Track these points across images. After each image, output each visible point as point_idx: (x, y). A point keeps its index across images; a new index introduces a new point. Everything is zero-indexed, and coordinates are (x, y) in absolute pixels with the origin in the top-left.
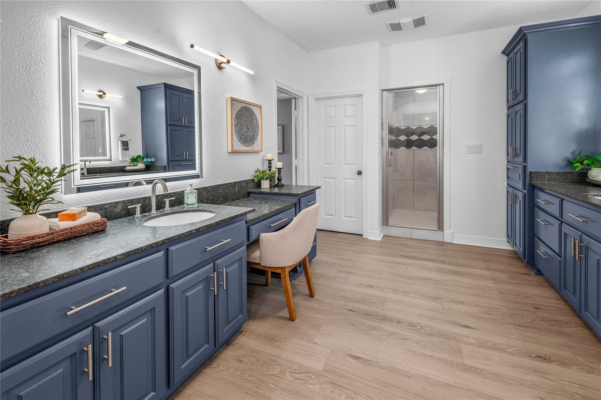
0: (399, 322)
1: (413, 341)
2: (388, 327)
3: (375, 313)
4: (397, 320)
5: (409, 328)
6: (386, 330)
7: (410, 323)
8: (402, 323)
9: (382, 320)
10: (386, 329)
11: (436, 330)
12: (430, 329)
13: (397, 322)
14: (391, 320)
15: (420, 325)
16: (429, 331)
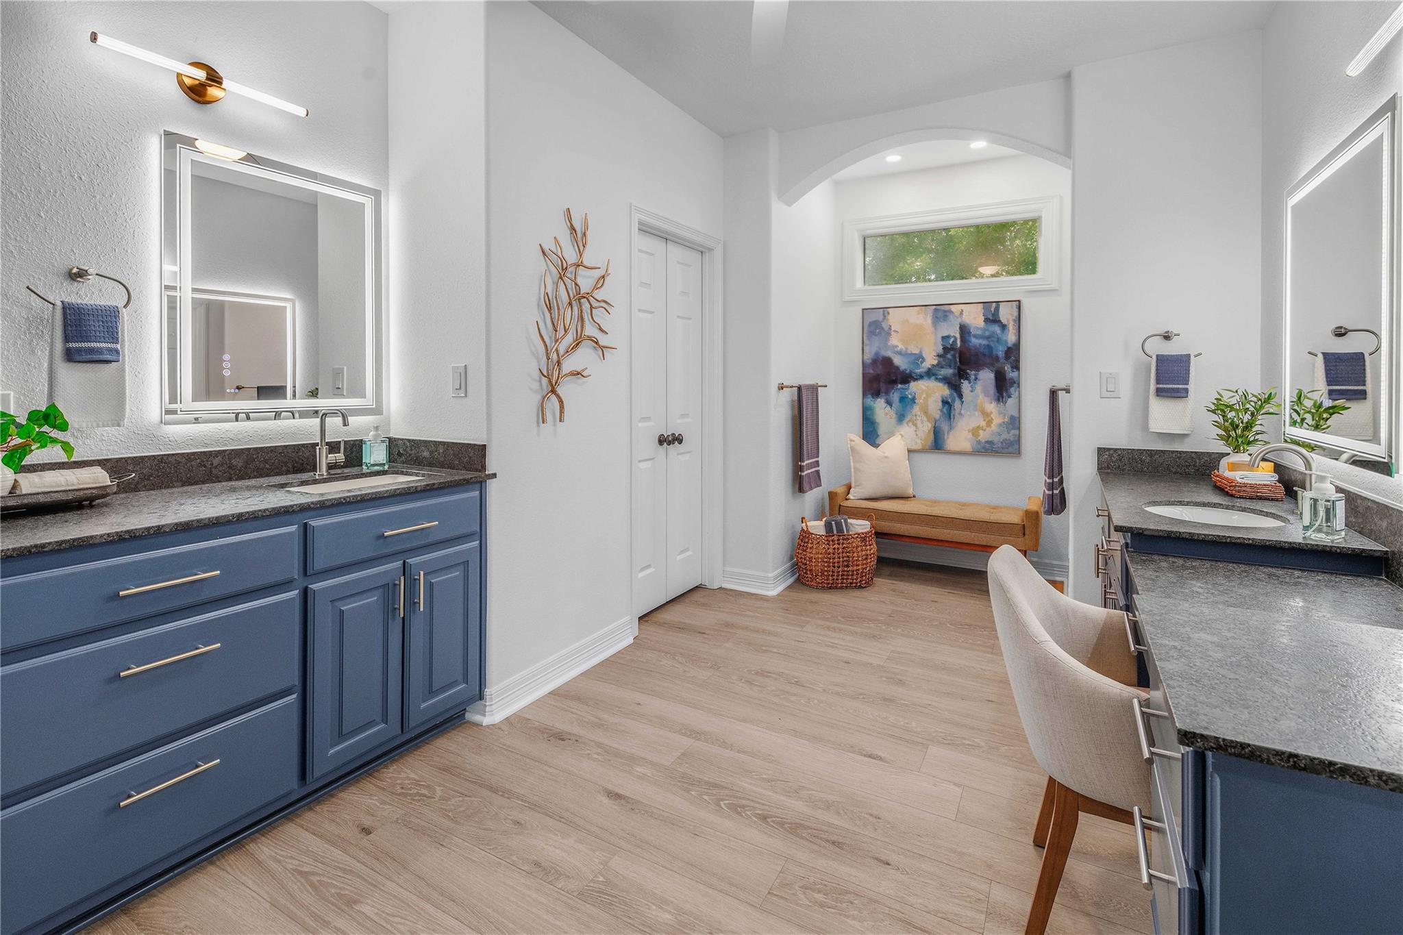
0: (764, 818)
1: (757, 777)
2: (797, 808)
3: (816, 848)
4: (766, 822)
5: (744, 802)
6: (803, 801)
7: (739, 814)
8: (756, 815)
9: (803, 826)
10: (802, 803)
11: (693, 793)
12: (704, 797)
13: (769, 818)
14: (782, 824)
15: (720, 806)
16: (710, 791)
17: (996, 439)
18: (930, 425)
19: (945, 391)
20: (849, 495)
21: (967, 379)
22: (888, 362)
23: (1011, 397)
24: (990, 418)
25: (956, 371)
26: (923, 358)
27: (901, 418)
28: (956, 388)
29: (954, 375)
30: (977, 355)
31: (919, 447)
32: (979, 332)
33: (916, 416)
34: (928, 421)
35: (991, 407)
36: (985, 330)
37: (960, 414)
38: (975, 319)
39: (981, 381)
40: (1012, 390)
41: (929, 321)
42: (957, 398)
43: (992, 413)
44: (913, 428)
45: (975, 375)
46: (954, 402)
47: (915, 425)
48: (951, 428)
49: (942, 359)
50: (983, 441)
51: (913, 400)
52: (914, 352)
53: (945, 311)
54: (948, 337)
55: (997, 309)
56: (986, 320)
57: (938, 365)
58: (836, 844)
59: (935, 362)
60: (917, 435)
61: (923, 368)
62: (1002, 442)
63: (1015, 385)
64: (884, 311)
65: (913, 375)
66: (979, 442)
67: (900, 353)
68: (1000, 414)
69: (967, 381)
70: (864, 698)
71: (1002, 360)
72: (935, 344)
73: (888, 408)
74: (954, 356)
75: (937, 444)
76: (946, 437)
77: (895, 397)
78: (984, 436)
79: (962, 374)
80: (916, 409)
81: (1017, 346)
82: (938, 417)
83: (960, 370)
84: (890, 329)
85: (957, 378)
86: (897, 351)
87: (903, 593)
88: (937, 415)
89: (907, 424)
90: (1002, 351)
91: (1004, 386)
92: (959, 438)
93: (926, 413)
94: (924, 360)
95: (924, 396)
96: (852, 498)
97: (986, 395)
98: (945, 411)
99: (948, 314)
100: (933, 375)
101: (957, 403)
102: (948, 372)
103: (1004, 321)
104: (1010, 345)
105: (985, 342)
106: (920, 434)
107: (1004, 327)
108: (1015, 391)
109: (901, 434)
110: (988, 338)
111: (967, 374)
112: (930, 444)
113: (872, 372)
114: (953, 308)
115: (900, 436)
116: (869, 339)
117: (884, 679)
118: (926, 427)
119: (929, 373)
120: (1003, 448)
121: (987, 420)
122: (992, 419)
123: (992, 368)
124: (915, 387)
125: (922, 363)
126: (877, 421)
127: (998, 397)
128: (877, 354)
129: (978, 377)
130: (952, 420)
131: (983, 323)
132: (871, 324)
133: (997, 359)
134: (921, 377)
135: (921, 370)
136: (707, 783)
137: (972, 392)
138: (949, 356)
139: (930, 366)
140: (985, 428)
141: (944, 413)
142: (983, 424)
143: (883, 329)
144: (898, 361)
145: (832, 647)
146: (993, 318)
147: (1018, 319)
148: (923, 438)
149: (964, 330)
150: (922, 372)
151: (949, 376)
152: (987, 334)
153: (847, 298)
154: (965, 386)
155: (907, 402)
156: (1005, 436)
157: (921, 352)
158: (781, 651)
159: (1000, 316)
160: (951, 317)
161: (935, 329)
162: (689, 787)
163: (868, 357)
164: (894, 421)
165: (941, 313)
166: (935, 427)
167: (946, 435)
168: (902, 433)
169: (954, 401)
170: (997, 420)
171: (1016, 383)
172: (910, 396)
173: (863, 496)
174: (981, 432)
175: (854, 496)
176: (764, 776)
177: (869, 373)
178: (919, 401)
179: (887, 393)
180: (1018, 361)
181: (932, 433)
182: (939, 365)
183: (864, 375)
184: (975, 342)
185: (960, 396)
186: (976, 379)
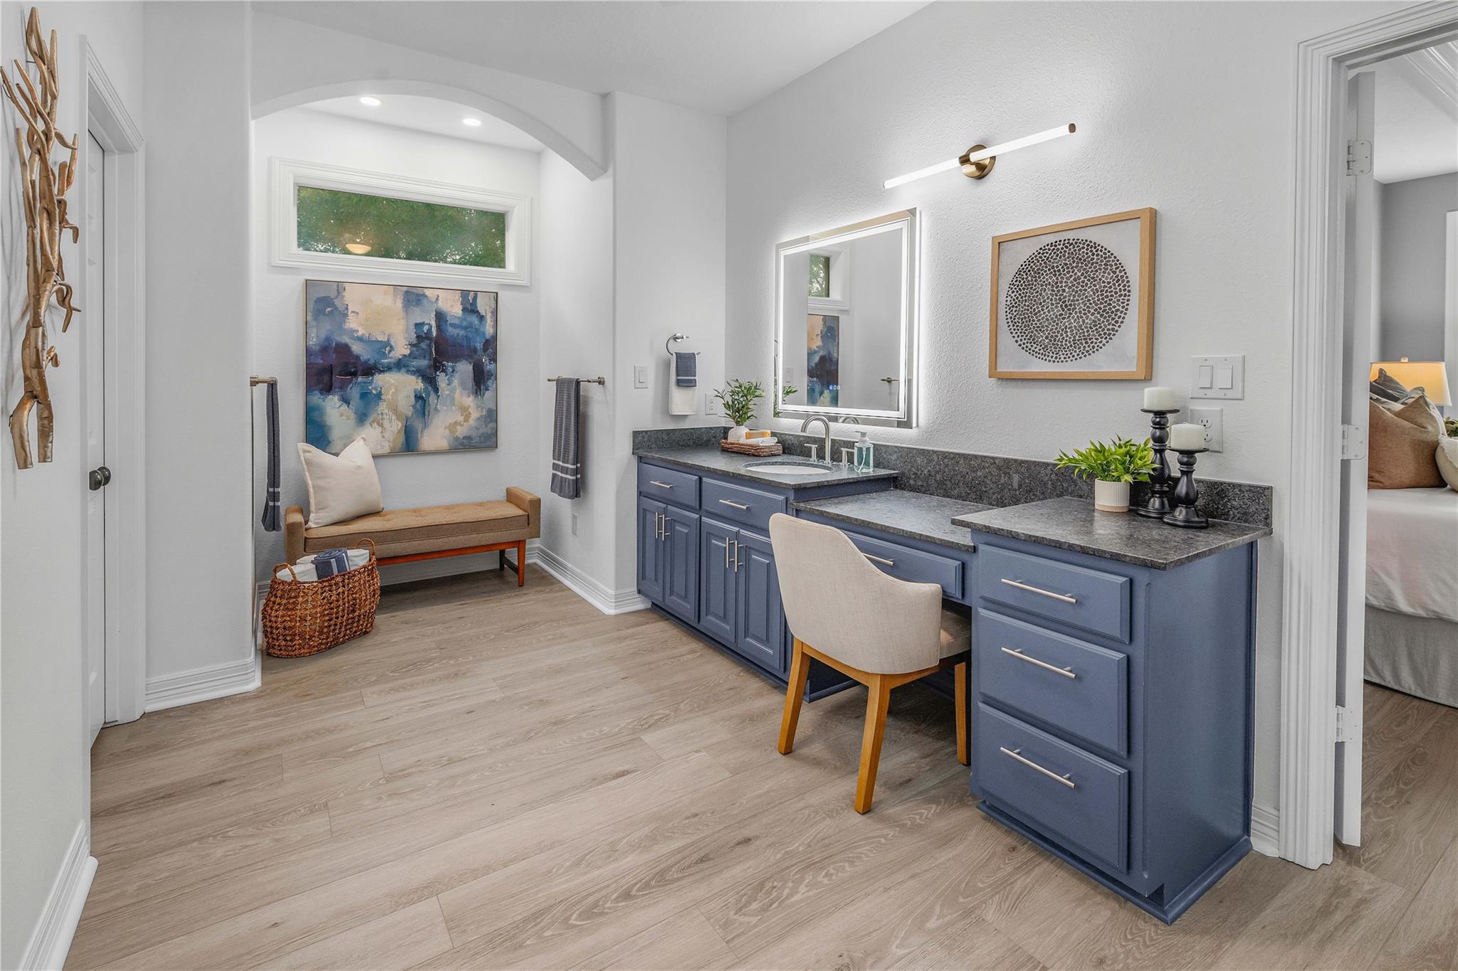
0: (627, 895)
1: (562, 871)
2: (633, 863)
3: (698, 876)
4: (635, 897)
5: (592, 899)
6: (632, 853)
7: (602, 914)
8: (617, 900)
9: (664, 871)
11: (528, 942)
12: (546, 934)
13: (630, 892)
14: (647, 885)
15: (575, 926)
16: (542, 924)
17: (474, 434)
18: (400, 424)
19: (419, 384)
20: (309, 523)
21: (443, 371)
22: (344, 349)
23: (488, 390)
24: (468, 413)
25: (432, 362)
26: (391, 347)
27: (362, 418)
28: (431, 381)
29: (430, 367)
30: (455, 346)
31: (387, 450)
32: (456, 321)
33: (382, 414)
34: (398, 419)
35: (469, 401)
36: (462, 320)
37: (436, 409)
38: (454, 309)
39: (459, 373)
40: (490, 382)
41: (399, 304)
42: (432, 392)
43: (469, 406)
44: (379, 429)
45: (453, 367)
46: (429, 397)
47: (382, 425)
48: (425, 426)
49: (415, 349)
50: (461, 437)
51: (379, 396)
52: (379, 339)
53: (418, 295)
54: (423, 324)
55: (475, 298)
56: (464, 310)
57: (410, 355)
58: (704, 859)
59: (407, 352)
60: (383, 437)
61: (391, 358)
62: (480, 437)
63: (492, 377)
64: (338, 286)
65: (379, 366)
66: (457, 439)
67: (360, 339)
68: (478, 407)
69: (443, 374)
70: (536, 734)
71: (480, 352)
72: (407, 330)
73: (345, 407)
74: (429, 346)
75: (409, 445)
76: (419, 436)
77: (354, 392)
78: (461, 431)
79: (437, 366)
80: (383, 407)
81: (495, 337)
82: (410, 414)
83: (435, 360)
84: (347, 309)
85: (433, 370)
86: (357, 337)
87: (418, 621)
88: (409, 412)
89: (371, 424)
90: (480, 343)
91: (482, 380)
92: (435, 435)
93: (395, 411)
94: (392, 349)
95: (393, 390)
96: (314, 526)
97: (464, 388)
98: (419, 408)
99: (421, 298)
100: (404, 366)
101: (432, 398)
102: (423, 363)
103: (482, 312)
104: (488, 337)
105: (462, 333)
106: (388, 435)
107: (482, 318)
108: (493, 384)
109: (363, 438)
110: (465, 328)
111: (444, 365)
112: (400, 446)
113: (321, 362)
114: (427, 292)
115: (362, 440)
116: (316, 318)
117: (526, 707)
118: (394, 427)
119: (400, 365)
120: (481, 443)
121: (465, 414)
122: (470, 413)
123: (470, 360)
124: (380, 379)
125: (390, 351)
126: (328, 424)
127: (476, 390)
128: (328, 339)
129: (456, 369)
130: (426, 417)
131: (461, 312)
132: (319, 300)
133: (475, 350)
134: (389, 369)
135: (389, 360)
136: (525, 921)
137: (448, 385)
138: (423, 345)
139: (400, 357)
140: (462, 423)
141: (418, 410)
142: (461, 418)
143: (336, 308)
144: (356, 348)
145: (429, 706)
146: (470, 308)
147: (495, 312)
148: (392, 439)
149: (440, 317)
150: (390, 363)
151: (423, 368)
152: (465, 324)
153: (277, 262)
154: (442, 379)
155: (370, 400)
156: (483, 430)
157: (388, 340)
158: (377, 741)
159: (478, 306)
160: (425, 301)
161: (407, 313)
162: (515, 942)
163: (313, 341)
164: (352, 422)
165: (413, 297)
166: (406, 426)
167: (419, 433)
168: (364, 436)
169: (428, 395)
170: (475, 414)
171: (493, 375)
172: (374, 392)
173: (329, 520)
174: (458, 427)
175: (317, 523)
176: (568, 864)
177: (317, 364)
178: (387, 396)
179: (343, 387)
180: (495, 353)
181: (403, 432)
182: (412, 356)
183: (309, 366)
184: (451, 331)
185: (436, 390)
186: (453, 371)
